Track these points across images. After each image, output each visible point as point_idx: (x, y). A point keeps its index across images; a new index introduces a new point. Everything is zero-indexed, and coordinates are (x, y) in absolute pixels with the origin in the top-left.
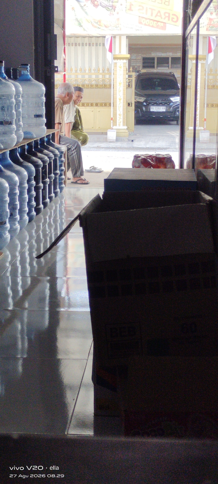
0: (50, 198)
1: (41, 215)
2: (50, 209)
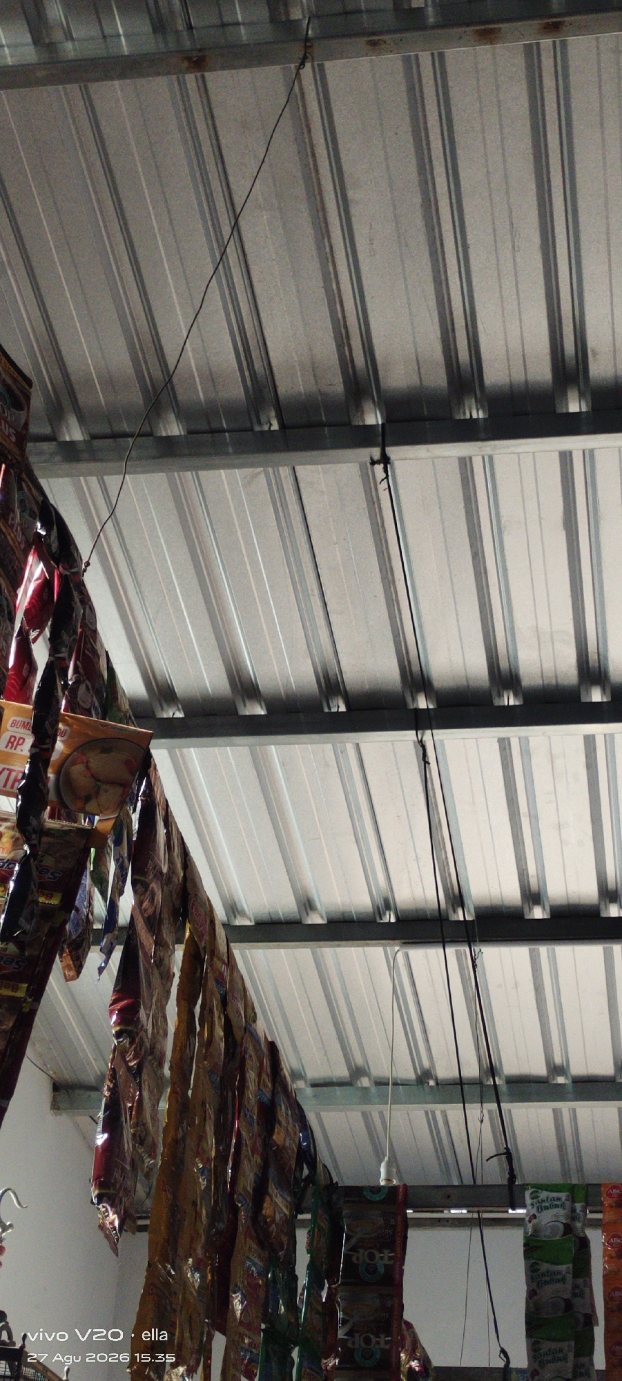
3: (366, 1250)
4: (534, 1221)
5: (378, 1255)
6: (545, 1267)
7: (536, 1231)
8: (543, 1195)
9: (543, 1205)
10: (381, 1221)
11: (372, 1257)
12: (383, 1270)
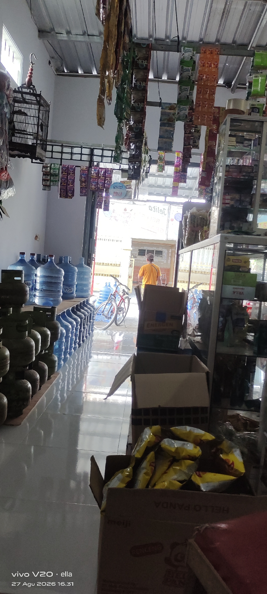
0: (86, 337)
1: (81, 348)
2: (86, 344)
3: (141, 60)
4: (183, 55)
5: (144, 61)
6: (185, 67)
7: (184, 58)
8: (186, 48)
9: (186, 51)
10: (145, 52)
11: (142, 62)
12: (145, 66)
